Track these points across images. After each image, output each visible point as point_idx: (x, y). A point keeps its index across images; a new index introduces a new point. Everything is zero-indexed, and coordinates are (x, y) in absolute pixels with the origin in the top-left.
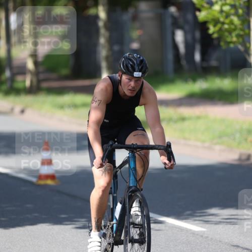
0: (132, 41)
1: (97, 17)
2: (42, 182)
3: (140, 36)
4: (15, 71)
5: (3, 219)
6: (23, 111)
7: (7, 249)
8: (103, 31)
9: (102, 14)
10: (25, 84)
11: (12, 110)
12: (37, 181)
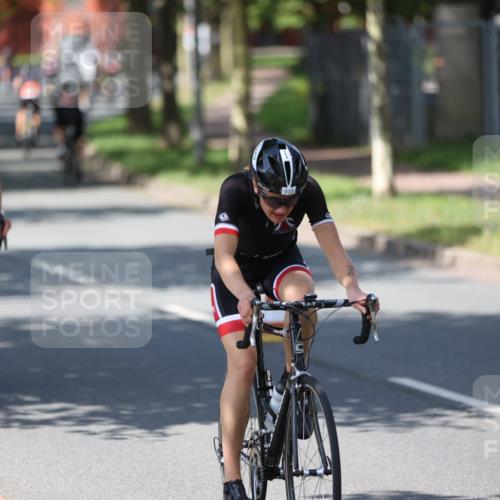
0: (425, 77)
1: (363, 32)
3: (438, 69)
4: (210, 130)
5: (197, 405)
8: (374, 61)
9: (374, 29)
10: (227, 156)
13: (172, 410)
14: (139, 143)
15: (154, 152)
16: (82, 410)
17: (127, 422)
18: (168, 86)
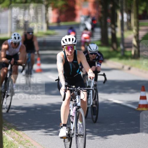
2: (140, 109)
4: (126, 45)
5: (118, 129)
6: (129, 69)
7: (120, 146)
10: (131, 53)
11: (123, 67)
12: (137, 108)
13: (110, 131)
14: (104, 49)
15: (109, 52)
17: (95, 134)
18: (113, 32)
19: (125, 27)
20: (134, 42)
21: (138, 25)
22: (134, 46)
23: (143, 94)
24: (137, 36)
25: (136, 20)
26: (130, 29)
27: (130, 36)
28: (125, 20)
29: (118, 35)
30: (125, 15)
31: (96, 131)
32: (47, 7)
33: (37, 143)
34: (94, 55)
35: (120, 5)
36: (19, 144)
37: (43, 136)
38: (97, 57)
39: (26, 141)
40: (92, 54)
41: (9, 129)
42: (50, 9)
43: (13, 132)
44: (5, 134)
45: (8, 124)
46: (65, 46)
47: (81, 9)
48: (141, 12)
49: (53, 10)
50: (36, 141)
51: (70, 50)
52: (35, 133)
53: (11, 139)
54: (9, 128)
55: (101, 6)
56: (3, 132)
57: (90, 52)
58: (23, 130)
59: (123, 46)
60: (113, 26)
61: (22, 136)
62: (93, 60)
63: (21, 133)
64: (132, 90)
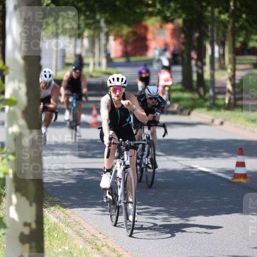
2: (236, 180)
4: (217, 90)
5: (204, 208)
6: (222, 123)
10: (225, 102)
11: (213, 121)
12: (232, 179)
13: (193, 210)
14: (187, 95)
15: (193, 99)
16: (154, 209)
17: (173, 215)
18: (200, 71)
19: (217, 65)
20: (229, 87)
21: (234, 63)
22: (229, 91)
23: (240, 159)
24: (233, 78)
25: (231, 56)
26: (223, 68)
27: (223, 77)
28: (217, 55)
29: (207, 76)
30: (216, 48)
31: (173, 210)
32: (107, 35)
33: (91, 225)
34: (153, 100)
35: (209, 34)
36: (66, 226)
37: (99, 216)
38: (157, 104)
39: (76, 222)
40: (151, 99)
41: (52, 206)
42: (111, 38)
43: (57, 210)
44: (47, 212)
45: (50, 199)
46: (111, 86)
47: (154, 39)
48: (238, 45)
49: (115, 39)
50: (90, 222)
51: (118, 93)
52: (89, 212)
53: (55, 219)
54: (53, 204)
55: (183, 36)
56: (44, 210)
57: (149, 97)
58: (71, 207)
59: (213, 91)
60: (199, 63)
61: (71, 215)
62: (153, 106)
63: (68, 211)
64: (225, 154)
